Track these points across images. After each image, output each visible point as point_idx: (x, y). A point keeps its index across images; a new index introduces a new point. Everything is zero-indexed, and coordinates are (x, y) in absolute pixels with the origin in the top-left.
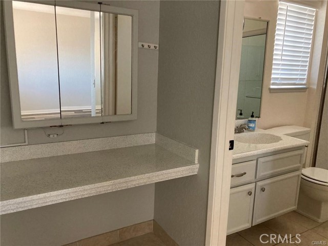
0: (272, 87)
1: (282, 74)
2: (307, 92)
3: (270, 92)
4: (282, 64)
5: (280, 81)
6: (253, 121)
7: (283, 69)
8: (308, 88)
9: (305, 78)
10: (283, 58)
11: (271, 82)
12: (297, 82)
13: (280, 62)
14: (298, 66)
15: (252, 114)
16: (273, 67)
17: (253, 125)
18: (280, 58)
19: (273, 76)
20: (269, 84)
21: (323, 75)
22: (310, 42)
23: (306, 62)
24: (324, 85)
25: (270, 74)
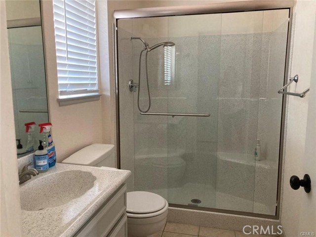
0: (61, 97)
1: (71, 78)
2: (100, 101)
3: (60, 106)
4: (69, 64)
5: (69, 88)
6: (43, 155)
7: (70, 72)
8: (101, 95)
9: (96, 83)
10: (69, 56)
11: (59, 90)
12: (88, 89)
13: (66, 62)
14: (87, 67)
15: (39, 145)
16: (58, 68)
17: (44, 162)
18: (66, 56)
19: (60, 82)
20: (57, 93)
21: (114, 78)
22: (95, 44)
23: (94, 63)
24: (117, 91)
25: (56, 79)
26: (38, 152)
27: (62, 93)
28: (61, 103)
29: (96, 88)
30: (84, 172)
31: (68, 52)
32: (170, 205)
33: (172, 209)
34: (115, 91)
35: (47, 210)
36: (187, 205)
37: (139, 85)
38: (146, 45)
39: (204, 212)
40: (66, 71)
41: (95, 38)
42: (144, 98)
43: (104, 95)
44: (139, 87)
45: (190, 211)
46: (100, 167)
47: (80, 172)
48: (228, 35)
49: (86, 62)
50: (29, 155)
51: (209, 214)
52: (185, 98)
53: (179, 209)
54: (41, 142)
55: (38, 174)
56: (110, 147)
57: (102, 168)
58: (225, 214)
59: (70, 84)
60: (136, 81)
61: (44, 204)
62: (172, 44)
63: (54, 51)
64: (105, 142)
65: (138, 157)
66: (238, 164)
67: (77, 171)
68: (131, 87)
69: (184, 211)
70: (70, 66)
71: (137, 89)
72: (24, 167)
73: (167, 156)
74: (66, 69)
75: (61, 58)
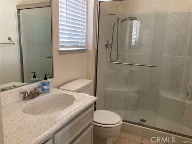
0: (61, 49)
1: (68, 38)
2: (86, 53)
3: (60, 54)
4: (67, 29)
5: (66, 44)
6: (47, 83)
7: (68, 34)
8: (87, 49)
9: (84, 42)
10: (67, 24)
11: (60, 45)
12: (79, 45)
13: (66, 28)
14: (79, 32)
15: (45, 77)
16: (60, 31)
17: (47, 87)
18: (65, 24)
19: (60, 40)
20: (59, 47)
21: (95, 39)
22: (85, 17)
23: (84, 29)
24: (97, 47)
25: (58, 38)
26: (44, 81)
27: (62, 47)
28: (61, 53)
29: (84, 45)
30: (70, 95)
31: (67, 22)
32: (123, 121)
33: (126, 124)
34: (95, 48)
35: (42, 116)
36: (136, 122)
37: (112, 45)
38: (118, 19)
39: (146, 128)
40: (65, 33)
41: (85, 14)
42: (114, 53)
43: (89, 49)
44: (112, 46)
45: (138, 127)
46: (80, 93)
47: (68, 95)
48: (175, 13)
49: (79, 28)
50: (39, 82)
51: (150, 130)
52: (142, 54)
53: (130, 124)
54: (46, 75)
55: (41, 94)
56: (89, 82)
57: (82, 94)
58: (161, 132)
59: (67, 41)
60: (110, 42)
61: (45, 111)
62: (135, 19)
63: (58, 20)
64: (87, 78)
65: (108, 89)
66: (174, 100)
67: (66, 94)
68: (107, 46)
69: (134, 126)
70: (68, 30)
71: (111, 47)
72: (35, 89)
73: (125, 90)
74: (65, 32)
75: (62, 25)
